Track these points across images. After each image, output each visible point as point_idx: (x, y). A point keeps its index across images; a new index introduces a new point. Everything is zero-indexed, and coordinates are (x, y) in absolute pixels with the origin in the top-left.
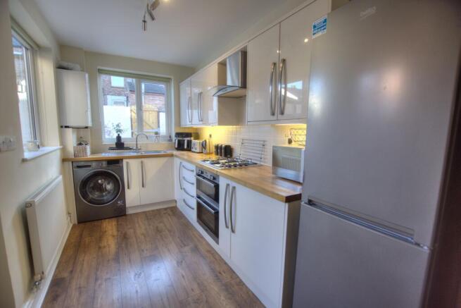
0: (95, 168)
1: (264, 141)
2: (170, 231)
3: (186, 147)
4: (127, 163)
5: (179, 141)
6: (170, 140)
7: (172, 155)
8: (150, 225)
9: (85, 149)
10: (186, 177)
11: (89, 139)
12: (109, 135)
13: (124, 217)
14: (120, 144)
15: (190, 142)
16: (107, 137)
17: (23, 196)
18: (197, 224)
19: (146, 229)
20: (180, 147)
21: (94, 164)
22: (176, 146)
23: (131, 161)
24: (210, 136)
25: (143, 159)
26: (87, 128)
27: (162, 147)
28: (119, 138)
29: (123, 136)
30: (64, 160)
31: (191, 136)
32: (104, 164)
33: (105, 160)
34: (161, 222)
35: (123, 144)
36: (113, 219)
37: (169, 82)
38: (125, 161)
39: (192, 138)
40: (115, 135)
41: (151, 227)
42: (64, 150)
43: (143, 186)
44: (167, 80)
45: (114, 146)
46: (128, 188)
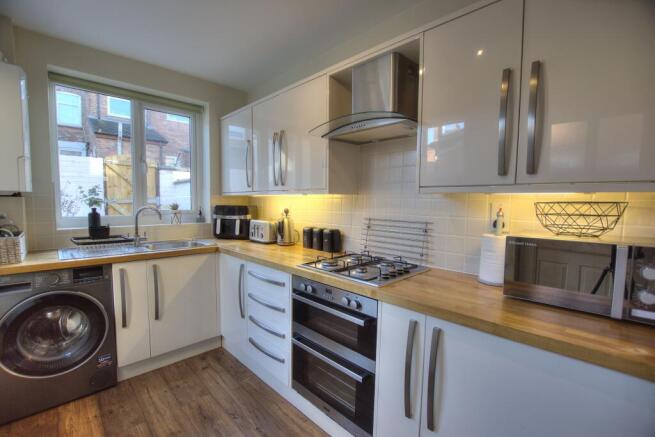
0: (39, 287)
1: (427, 223)
2: (233, 416)
3: (237, 233)
4: (123, 272)
5: (223, 221)
6: (201, 218)
7: (217, 250)
8: (180, 404)
9: (16, 245)
10: (255, 293)
11: (23, 221)
12: (69, 211)
13: (114, 391)
14: (98, 231)
15: (245, 225)
16: (64, 214)
18: (294, 392)
19: (176, 418)
20: (226, 233)
21: (39, 280)
22: (218, 232)
23: (128, 267)
24: (287, 212)
25: (157, 262)
26: (17, 195)
27: (187, 233)
28: (94, 217)
31: (246, 213)
32: (66, 278)
33: (68, 269)
34: (202, 393)
35: (106, 230)
36: (87, 399)
37: (200, 112)
38: (116, 269)
39: (249, 217)
40: (84, 211)
41: (186, 409)
43: (157, 317)
44: (193, 110)
45: (87, 235)
46: (124, 325)
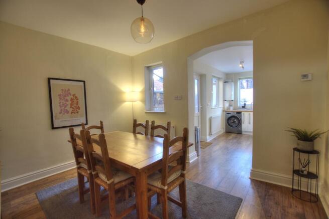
0: (232, 114)
9: (231, 108)
11: (233, 105)
14: (244, 107)
17: (211, 115)
23: (245, 113)
26: (232, 100)
28: (245, 104)
29: (247, 103)
30: (223, 111)
32: (235, 113)
38: (243, 113)
40: (243, 103)
42: (224, 108)
43: (249, 123)
45: (242, 107)
